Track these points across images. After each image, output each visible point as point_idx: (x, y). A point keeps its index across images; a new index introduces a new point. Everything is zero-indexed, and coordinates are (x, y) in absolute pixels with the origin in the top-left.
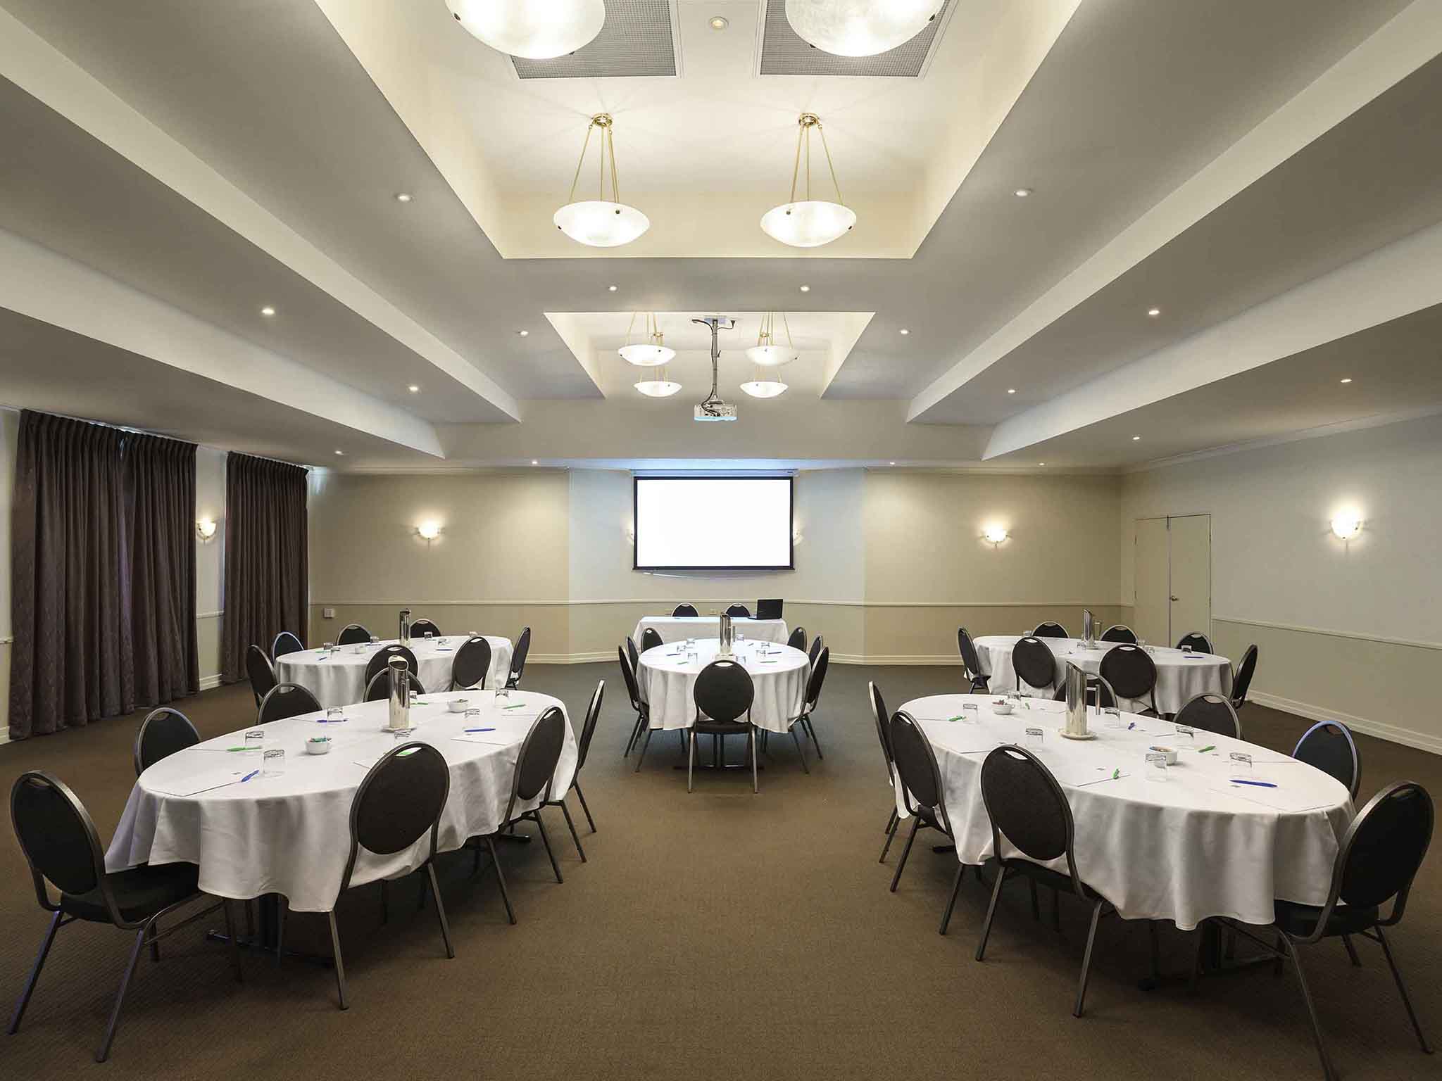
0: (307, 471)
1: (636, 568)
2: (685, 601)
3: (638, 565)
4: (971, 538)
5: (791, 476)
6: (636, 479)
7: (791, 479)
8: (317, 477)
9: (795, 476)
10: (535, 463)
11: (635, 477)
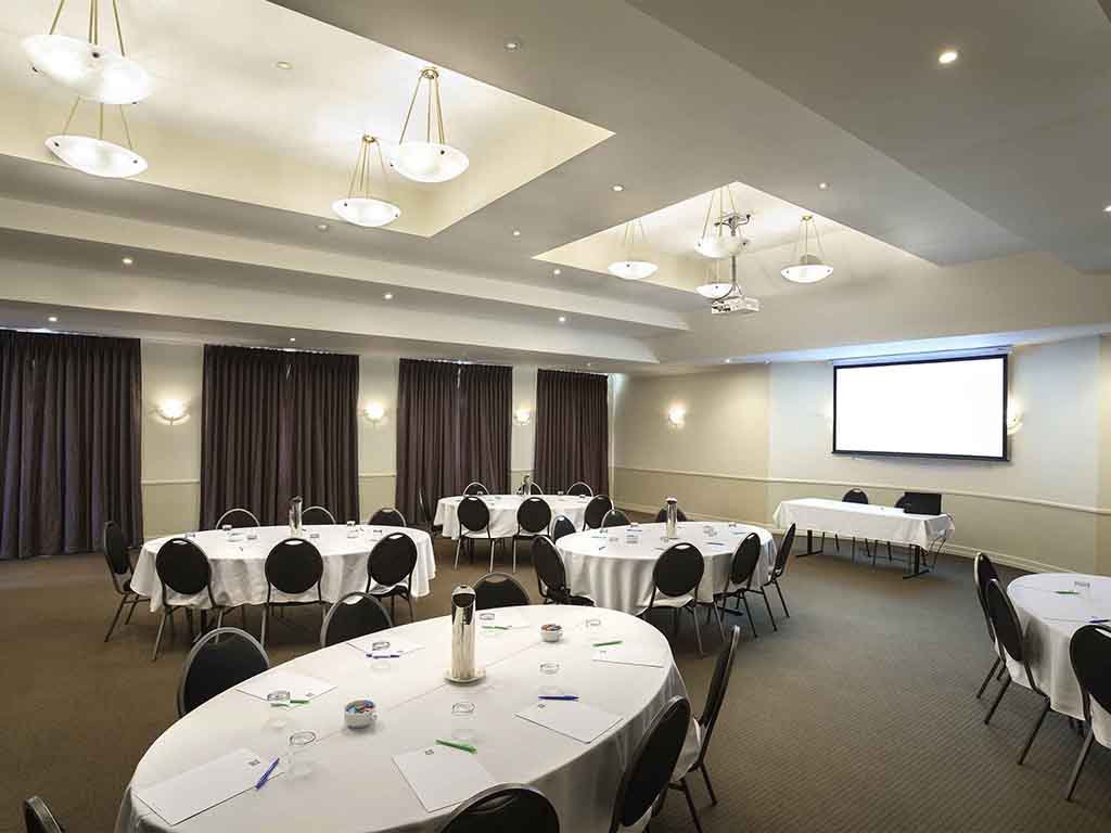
0: (607, 377)
1: (835, 451)
5: (1004, 353)
6: (836, 368)
7: (1005, 356)
8: (616, 382)
9: (1010, 353)
10: (728, 361)
11: (834, 366)
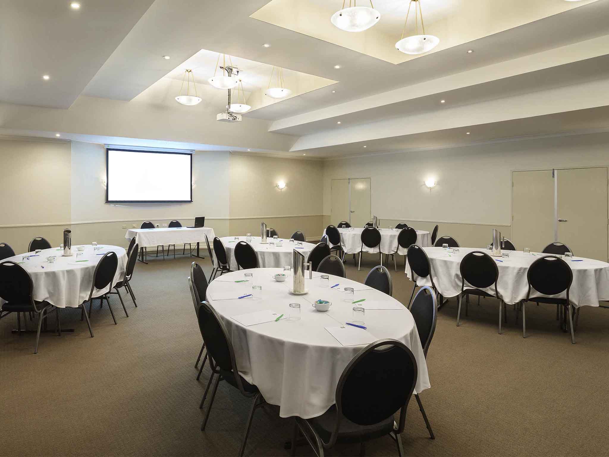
1: (107, 201)
2: (147, 219)
3: (109, 200)
4: (270, 186)
5: (191, 153)
6: (108, 150)
7: (191, 155)
9: (193, 153)
10: (58, 135)
11: (107, 149)
